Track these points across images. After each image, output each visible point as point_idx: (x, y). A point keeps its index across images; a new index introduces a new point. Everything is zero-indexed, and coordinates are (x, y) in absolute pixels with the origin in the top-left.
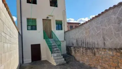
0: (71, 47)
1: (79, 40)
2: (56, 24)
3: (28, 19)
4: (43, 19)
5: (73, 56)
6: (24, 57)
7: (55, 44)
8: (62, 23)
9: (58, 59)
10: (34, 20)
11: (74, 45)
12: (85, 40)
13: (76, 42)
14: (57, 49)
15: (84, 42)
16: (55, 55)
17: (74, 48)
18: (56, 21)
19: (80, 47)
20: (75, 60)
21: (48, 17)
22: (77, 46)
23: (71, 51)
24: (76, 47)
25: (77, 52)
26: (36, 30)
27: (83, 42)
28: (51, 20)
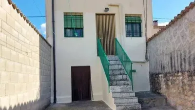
0: (159, 74)
1: (176, 55)
2: (127, 23)
3: (66, 15)
4: (97, 14)
5: (163, 96)
6: (57, 90)
7: (120, 67)
8: (140, 20)
9: (122, 98)
10: (79, 17)
11: (166, 70)
12: (190, 52)
13: (170, 61)
14: (124, 76)
15: (187, 58)
16: (118, 89)
17: (166, 75)
18: (127, 16)
19: (178, 72)
20: (168, 104)
21: (107, 9)
22: (170, 70)
23: (159, 83)
24: (169, 73)
25: (171, 86)
26: (83, 36)
27: (185, 59)
28: (114, 15)
